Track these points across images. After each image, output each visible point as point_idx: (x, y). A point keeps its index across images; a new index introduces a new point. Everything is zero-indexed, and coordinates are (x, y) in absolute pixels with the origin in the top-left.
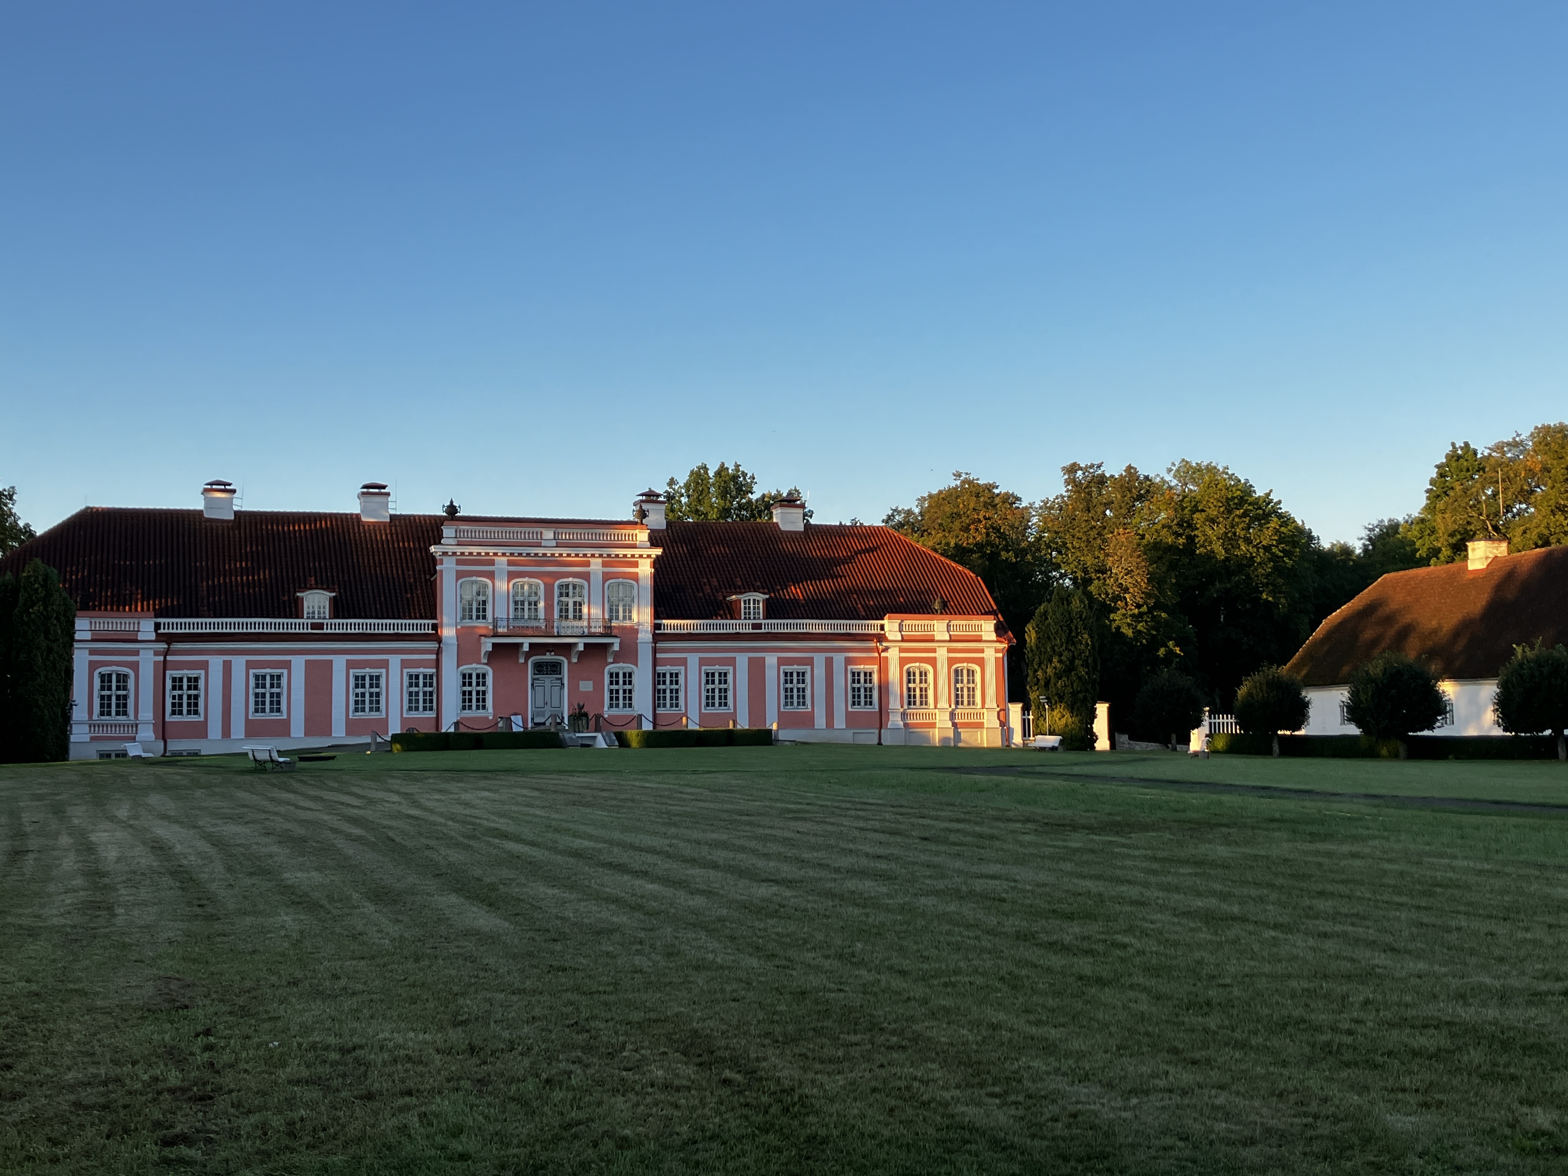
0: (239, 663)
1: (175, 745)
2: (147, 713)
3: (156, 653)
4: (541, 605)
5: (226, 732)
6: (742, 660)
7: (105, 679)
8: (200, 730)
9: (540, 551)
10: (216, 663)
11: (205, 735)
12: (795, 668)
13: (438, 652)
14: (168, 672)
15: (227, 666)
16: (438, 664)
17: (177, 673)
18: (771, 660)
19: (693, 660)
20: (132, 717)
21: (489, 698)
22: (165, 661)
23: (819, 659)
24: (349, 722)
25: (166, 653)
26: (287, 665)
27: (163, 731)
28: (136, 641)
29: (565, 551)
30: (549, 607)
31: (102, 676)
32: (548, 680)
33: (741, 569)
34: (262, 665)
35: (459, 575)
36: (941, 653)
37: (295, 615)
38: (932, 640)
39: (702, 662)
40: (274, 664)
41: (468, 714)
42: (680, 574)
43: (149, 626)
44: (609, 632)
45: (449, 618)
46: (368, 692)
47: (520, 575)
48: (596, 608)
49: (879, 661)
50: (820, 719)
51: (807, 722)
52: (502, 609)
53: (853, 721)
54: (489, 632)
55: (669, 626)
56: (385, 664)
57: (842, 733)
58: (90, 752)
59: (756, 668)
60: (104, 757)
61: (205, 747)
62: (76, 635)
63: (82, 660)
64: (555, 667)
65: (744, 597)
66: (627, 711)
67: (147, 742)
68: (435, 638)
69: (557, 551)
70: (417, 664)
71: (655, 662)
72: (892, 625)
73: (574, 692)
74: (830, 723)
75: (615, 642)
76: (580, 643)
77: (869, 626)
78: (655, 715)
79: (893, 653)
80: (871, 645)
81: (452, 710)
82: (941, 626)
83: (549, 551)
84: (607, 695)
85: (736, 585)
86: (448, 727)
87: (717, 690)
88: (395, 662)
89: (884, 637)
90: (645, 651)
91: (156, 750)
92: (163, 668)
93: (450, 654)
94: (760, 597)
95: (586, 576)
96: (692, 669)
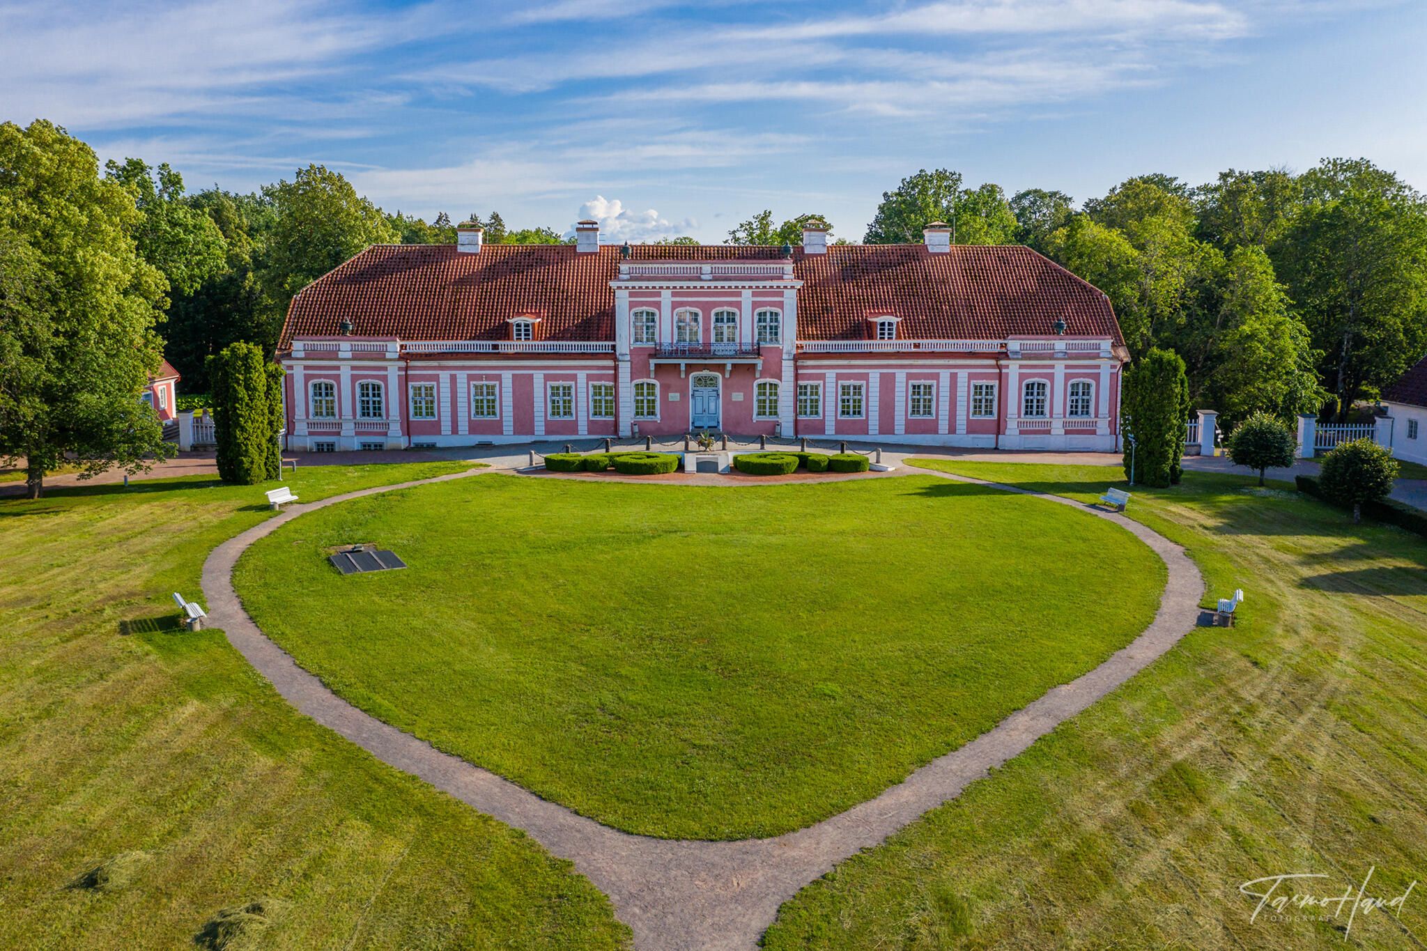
1: (416, 439)
2: (395, 414)
3: (400, 369)
4: (700, 331)
5: (455, 430)
6: (875, 376)
7: (364, 388)
8: (436, 428)
9: (698, 284)
10: (444, 376)
11: (439, 433)
12: (922, 382)
13: (616, 368)
14: (410, 384)
15: (453, 378)
16: (615, 378)
17: (417, 384)
18: (901, 375)
19: (831, 375)
20: (384, 418)
21: (658, 404)
22: (406, 375)
23: (945, 375)
24: (547, 423)
25: (407, 368)
26: (499, 378)
27: (408, 429)
28: (384, 359)
29: (719, 284)
30: (707, 330)
31: (362, 386)
32: (706, 391)
33: (886, 291)
34: (480, 378)
35: (632, 305)
36: (1060, 369)
37: (507, 336)
38: (1051, 357)
39: (839, 377)
40: (488, 377)
41: (640, 418)
42: (831, 296)
43: (395, 346)
44: (758, 352)
45: (625, 341)
46: (562, 399)
47: (682, 304)
48: (747, 331)
49: (1000, 377)
50: (943, 426)
51: (933, 428)
52: (666, 334)
53: (972, 428)
54: (655, 354)
55: (811, 345)
56: (574, 378)
57: (962, 438)
58: (356, 444)
59: (887, 383)
60: (367, 447)
61: (441, 441)
62: (341, 355)
63: (345, 373)
64: (711, 382)
65: (879, 320)
66: (773, 418)
67: (396, 438)
68: (613, 356)
69: (713, 284)
70: (599, 378)
71: (797, 377)
72: (1014, 344)
73: (728, 401)
74: (952, 430)
75: (759, 362)
76: (729, 363)
77: (992, 345)
78: (796, 421)
79: (1013, 369)
80: (993, 362)
81: (627, 416)
82: (1060, 345)
83: (705, 284)
84: (755, 404)
85: (880, 305)
86: (625, 430)
87: (851, 403)
88: (582, 376)
89: (1005, 355)
90: (788, 368)
91: (403, 443)
92: (406, 380)
93: (625, 369)
94: (894, 320)
95: (739, 305)
96: (829, 384)
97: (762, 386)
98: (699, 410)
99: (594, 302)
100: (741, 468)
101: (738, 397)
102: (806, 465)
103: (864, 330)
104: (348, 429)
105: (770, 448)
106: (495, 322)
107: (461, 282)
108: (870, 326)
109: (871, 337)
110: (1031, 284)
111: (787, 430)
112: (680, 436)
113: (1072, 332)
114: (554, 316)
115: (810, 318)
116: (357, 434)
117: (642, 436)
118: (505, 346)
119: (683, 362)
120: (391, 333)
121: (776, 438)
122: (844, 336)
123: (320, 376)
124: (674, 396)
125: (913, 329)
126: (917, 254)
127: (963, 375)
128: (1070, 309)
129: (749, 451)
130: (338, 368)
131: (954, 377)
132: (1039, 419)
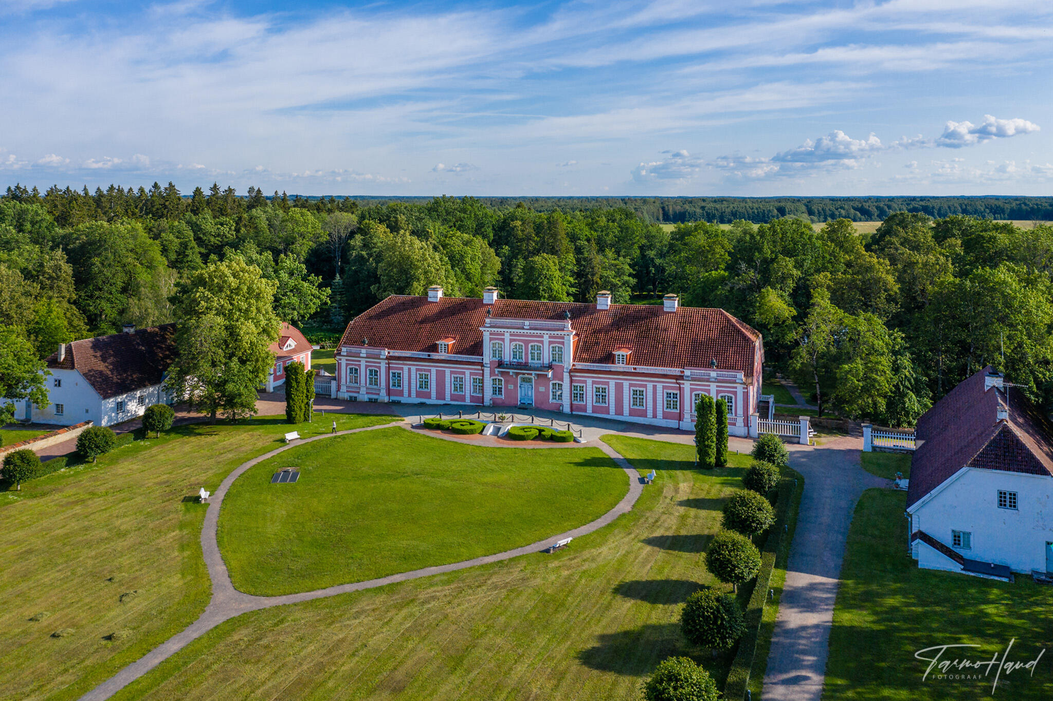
0: (413, 369)
1: (393, 398)
2: (383, 384)
3: (386, 363)
4: (523, 354)
6: (612, 384)
7: (371, 371)
8: (401, 393)
9: (522, 331)
10: (406, 368)
11: (402, 396)
12: (638, 388)
13: (483, 370)
14: (390, 370)
15: (409, 369)
16: (483, 375)
17: (394, 371)
18: (626, 384)
19: (590, 381)
20: (379, 386)
21: (503, 390)
22: (389, 366)
23: (650, 386)
24: (452, 395)
25: (389, 364)
26: (430, 371)
27: (389, 393)
28: (380, 359)
29: (532, 331)
30: (526, 354)
32: (526, 385)
33: (633, 335)
34: (421, 370)
35: (490, 339)
36: (714, 387)
37: (436, 350)
38: (708, 381)
39: (594, 382)
40: (425, 370)
41: (495, 396)
43: (386, 352)
44: (550, 367)
45: (488, 357)
46: (459, 385)
47: (515, 340)
48: (546, 356)
49: (680, 388)
50: (650, 413)
51: (644, 414)
52: (507, 355)
53: (666, 416)
54: (499, 366)
55: (580, 365)
56: (464, 373)
57: (660, 422)
59: (619, 388)
60: (370, 400)
61: (404, 400)
62: (361, 355)
63: (363, 363)
64: (530, 380)
65: (618, 352)
66: (560, 402)
67: (383, 397)
68: (482, 364)
69: (529, 331)
70: (476, 374)
71: (571, 381)
72: (687, 372)
73: (537, 391)
74: (655, 416)
75: (551, 373)
77: (676, 371)
78: (571, 404)
79: (687, 386)
80: (675, 381)
81: (488, 394)
82: (713, 374)
83: (525, 331)
84: (551, 394)
85: (624, 343)
86: (486, 402)
87: (601, 395)
88: (467, 372)
89: (682, 377)
90: (566, 376)
91: (386, 400)
92: (388, 369)
93: (487, 371)
94: (625, 353)
95: (542, 342)
96: (589, 385)
97: (554, 384)
98: (523, 394)
101: (542, 389)
103: (609, 358)
104: (363, 390)
106: (429, 343)
107: (424, 320)
108: (614, 356)
109: (613, 362)
110: (714, 334)
111: (566, 408)
113: (721, 367)
114: (462, 339)
115: (585, 350)
116: (367, 393)
118: (435, 356)
119: (511, 371)
120: (384, 346)
121: (560, 412)
122: (600, 361)
123: (352, 364)
124: (511, 387)
125: (637, 359)
126: (658, 312)
127: (660, 387)
128: (731, 351)
129: (524, 423)
130: (360, 361)
131: (655, 387)
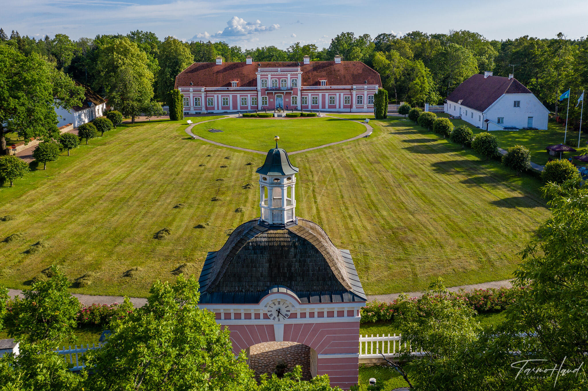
1: (209, 111)
2: (203, 104)
5: (218, 109)
6: (320, 94)
8: (213, 108)
9: (277, 73)
10: (216, 96)
12: (332, 96)
13: (257, 93)
15: (218, 96)
16: (257, 96)
17: (209, 98)
18: (327, 94)
19: (310, 94)
20: (201, 106)
21: (267, 102)
23: (338, 94)
24: (241, 107)
25: (206, 94)
26: (229, 96)
27: (207, 109)
28: (201, 92)
29: (282, 73)
30: (279, 84)
31: (195, 98)
32: (279, 98)
33: (324, 73)
34: (224, 96)
35: (261, 78)
36: (366, 93)
37: (231, 86)
38: (363, 90)
39: (312, 95)
40: (226, 96)
41: (263, 105)
42: (310, 75)
43: (203, 89)
44: (292, 89)
45: (259, 87)
46: (244, 101)
47: (273, 78)
48: (289, 84)
49: (351, 94)
50: (337, 106)
51: (335, 107)
52: (270, 85)
53: (345, 107)
54: (267, 90)
55: (305, 87)
56: (247, 96)
57: (342, 109)
58: (194, 112)
59: (324, 96)
60: (196, 113)
61: (215, 112)
62: (190, 91)
63: (191, 95)
64: (281, 96)
65: (321, 81)
67: (204, 111)
68: (257, 90)
70: (253, 96)
71: (301, 95)
72: (354, 87)
73: (285, 101)
74: (340, 107)
75: (292, 92)
76: (285, 92)
77: (349, 87)
78: (301, 106)
79: (354, 93)
80: (349, 91)
81: (260, 105)
82: (366, 87)
83: (279, 73)
84: (291, 102)
85: (322, 77)
86: (260, 108)
87: (315, 101)
88: (249, 95)
89: (352, 89)
90: (299, 93)
91: (206, 112)
92: (206, 97)
93: (260, 93)
94: (325, 81)
95: (287, 78)
96: (310, 97)
97: (293, 97)
98: (278, 103)
99: (251, 77)
100: (288, 116)
101: (287, 100)
102: (302, 115)
103: (318, 83)
104: (192, 109)
105: (294, 112)
106: (227, 82)
107: (218, 72)
108: (320, 82)
109: (320, 85)
110: (360, 71)
111: (299, 108)
112: (273, 109)
113: (369, 83)
114: (242, 80)
115: (305, 81)
116: (194, 110)
117: (264, 109)
118: (230, 88)
119: (274, 92)
120: (202, 85)
121: (296, 109)
122: (313, 85)
123: (185, 96)
124: (272, 100)
125: (330, 83)
126: (333, 64)
127: (342, 94)
128: (369, 77)
129: (290, 112)
131: (340, 95)
132: (361, 104)
